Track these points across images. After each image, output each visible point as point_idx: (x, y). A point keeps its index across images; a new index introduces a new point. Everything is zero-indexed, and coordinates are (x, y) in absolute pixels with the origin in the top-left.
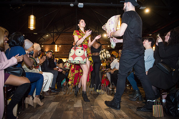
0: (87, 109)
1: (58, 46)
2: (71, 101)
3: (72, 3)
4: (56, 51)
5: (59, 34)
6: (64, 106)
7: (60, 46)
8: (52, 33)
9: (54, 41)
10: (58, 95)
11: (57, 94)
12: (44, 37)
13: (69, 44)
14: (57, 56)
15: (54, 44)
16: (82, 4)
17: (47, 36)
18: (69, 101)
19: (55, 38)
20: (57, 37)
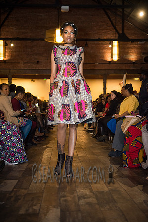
1: (6, 45)
2: (30, 210)
7: (12, 45)
18: (27, 210)
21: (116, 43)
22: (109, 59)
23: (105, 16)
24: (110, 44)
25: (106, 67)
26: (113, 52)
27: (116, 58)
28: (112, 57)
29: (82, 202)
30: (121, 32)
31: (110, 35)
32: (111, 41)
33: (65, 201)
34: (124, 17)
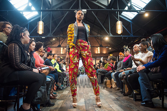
0: (89, 108)
1: (63, 49)
3: (76, 9)
5: (64, 38)
6: (68, 104)
7: (65, 49)
9: (60, 44)
10: (63, 94)
12: (51, 41)
15: (60, 46)
16: (86, 10)
17: (54, 39)
19: (61, 42)
20: (63, 41)
21: (99, 48)
22: (97, 53)
23: (95, 40)
25: (96, 55)
26: (98, 51)
27: (99, 53)
29: (91, 97)
30: (100, 44)
31: (97, 45)
32: (97, 47)
33: (86, 97)
34: (101, 40)
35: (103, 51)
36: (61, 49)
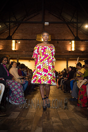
1: (16, 42)
2: (26, 128)
4: (13, 49)
5: (18, 24)
7: (19, 42)
8: (8, 22)
9: (11, 35)
10: (9, 118)
11: (8, 116)
13: (33, 40)
14: (14, 57)
15: (10, 38)
18: (24, 128)
19: (12, 31)
20: (15, 29)
21: (73, 42)
22: (69, 50)
23: (68, 28)
24: (70, 42)
25: (68, 54)
26: (72, 46)
27: (73, 49)
28: (71, 49)
29: (54, 125)
30: (76, 36)
31: (70, 38)
32: (71, 40)
33: (45, 124)
34: (78, 28)
35: (79, 47)
36: (12, 43)
